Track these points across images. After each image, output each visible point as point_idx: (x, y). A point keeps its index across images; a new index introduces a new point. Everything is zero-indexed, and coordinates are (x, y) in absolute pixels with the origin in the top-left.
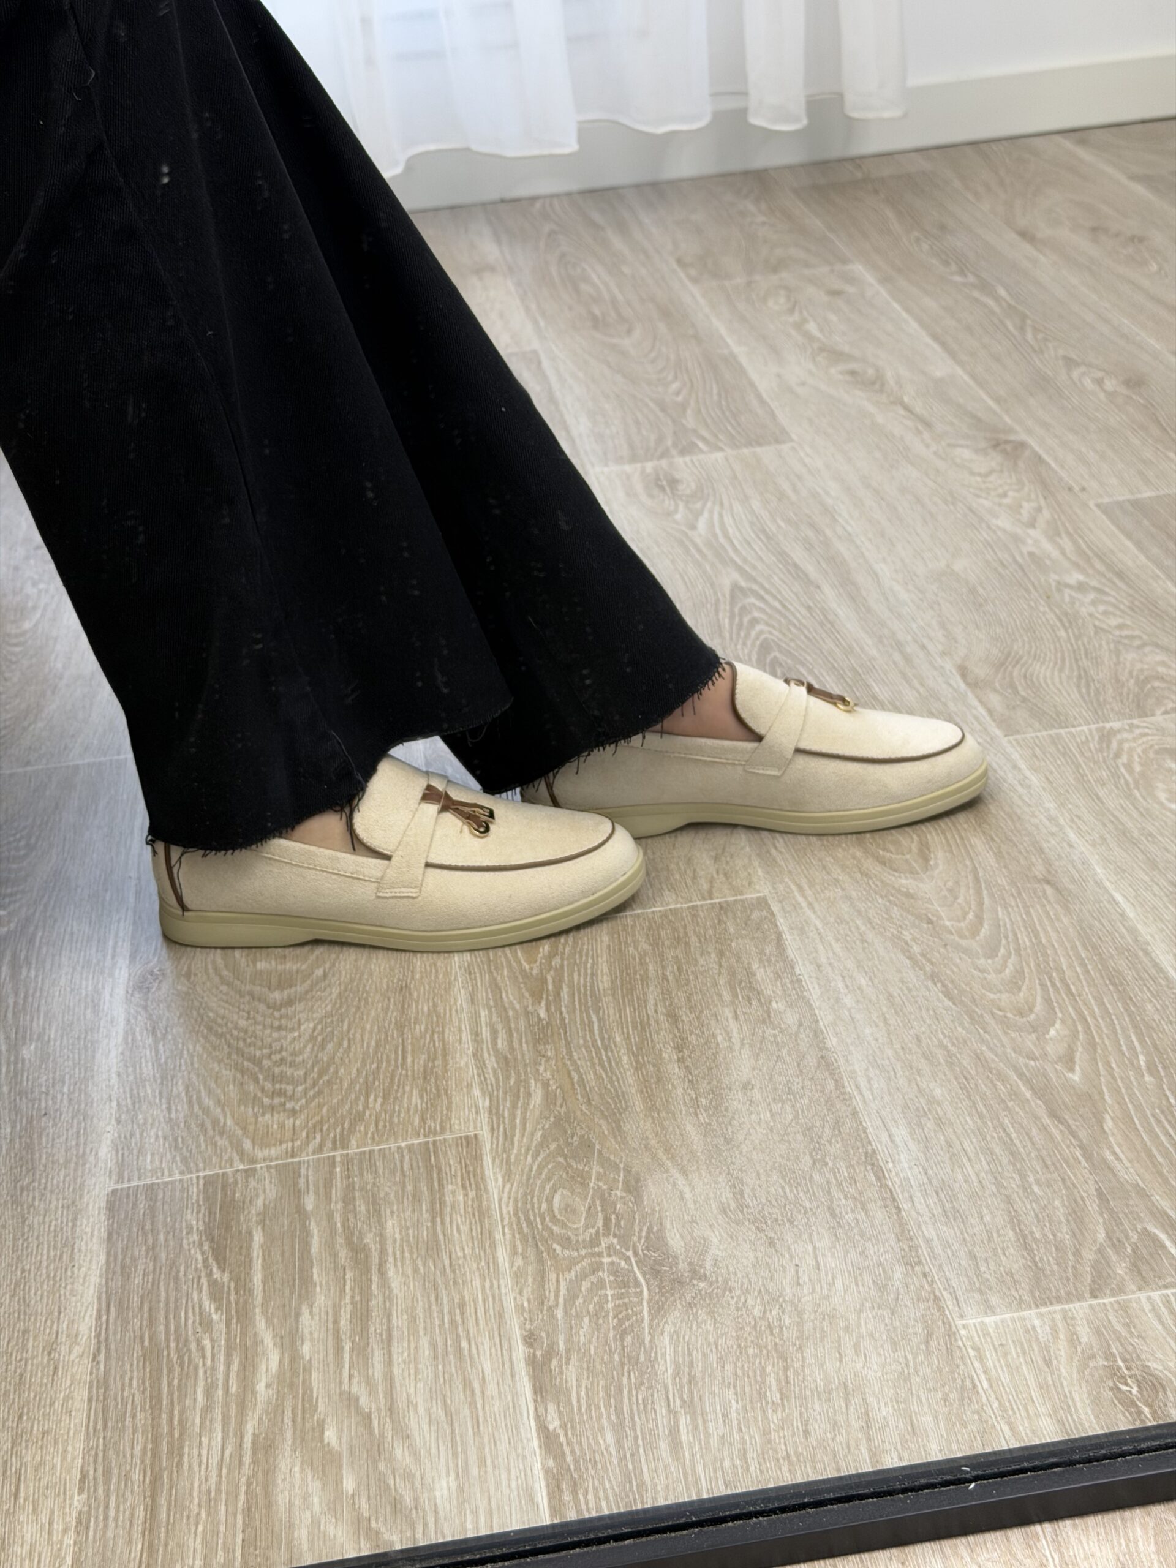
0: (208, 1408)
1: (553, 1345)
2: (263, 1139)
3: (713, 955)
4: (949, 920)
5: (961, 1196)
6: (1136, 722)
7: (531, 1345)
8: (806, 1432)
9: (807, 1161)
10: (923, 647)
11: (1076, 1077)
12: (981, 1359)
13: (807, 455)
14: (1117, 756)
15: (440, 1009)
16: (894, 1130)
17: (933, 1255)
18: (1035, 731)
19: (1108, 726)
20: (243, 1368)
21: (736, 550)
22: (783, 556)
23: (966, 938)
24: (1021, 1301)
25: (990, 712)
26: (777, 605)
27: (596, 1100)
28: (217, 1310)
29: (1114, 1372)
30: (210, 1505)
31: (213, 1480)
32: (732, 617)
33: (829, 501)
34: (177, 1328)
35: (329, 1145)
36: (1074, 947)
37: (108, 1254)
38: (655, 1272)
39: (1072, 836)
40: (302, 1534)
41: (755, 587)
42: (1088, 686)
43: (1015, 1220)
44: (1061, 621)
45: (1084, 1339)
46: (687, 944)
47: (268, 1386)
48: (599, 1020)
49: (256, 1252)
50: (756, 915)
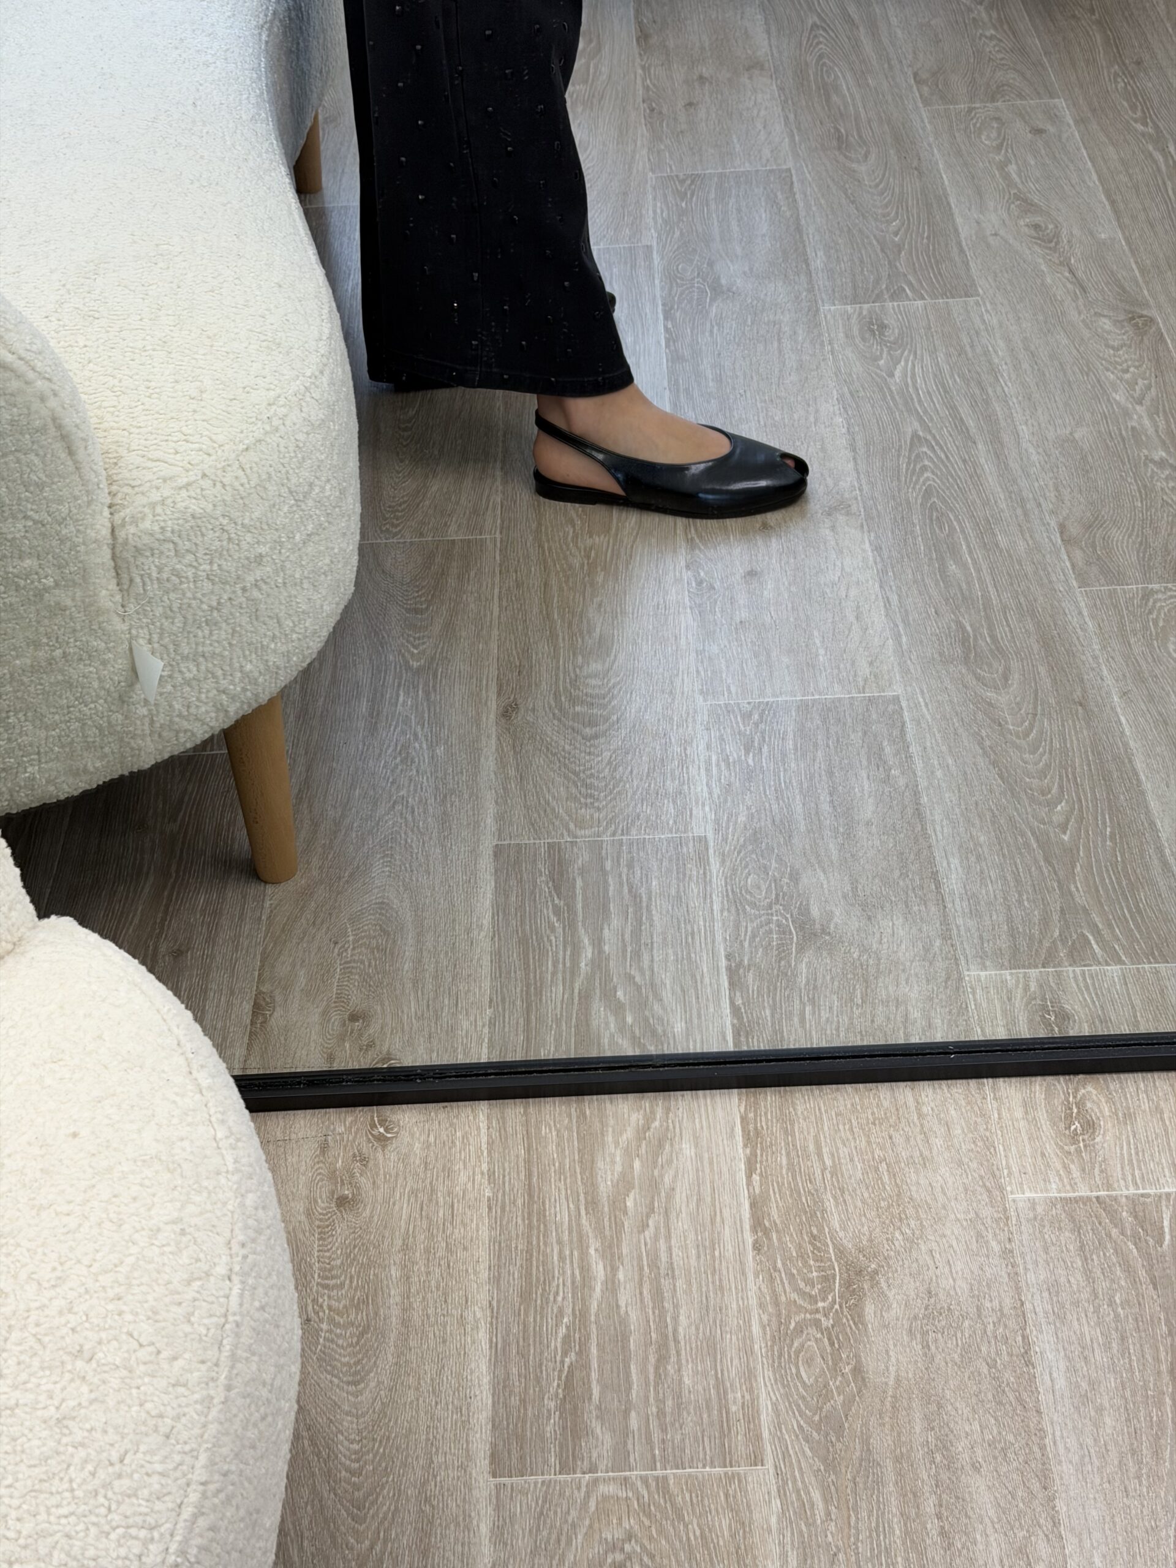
0: (554, 974)
1: (742, 960)
2: (581, 824)
3: (860, 734)
4: (1013, 725)
5: (982, 903)
6: (1170, 585)
7: (729, 960)
8: (873, 1021)
9: (897, 873)
10: (1039, 505)
11: (1066, 838)
12: (974, 993)
13: (987, 311)
14: (1150, 612)
15: (688, 752)
16: (951, 860)
17: (959, 936)
18: (1100, 585)
19: (1150, 586)
20: (573, 954)
21: (920, 401)
22: (953, 408)
23: (1019, 738)
24: (1003, 965)
25: (1073, 566)
26: (943, 456)
27: (777, 819)
28: (558, 920)
29: (1044, 1008)
30: (558, 1021)
31: (559, 1009)
32: (909, 464)
33: (996, 361)
34: (536, 929)
35: (620, 832)
36: (1086, 752)
37: (496, 883)
38: (801, 927)
39: (1105, 672)
40: (606, 1041)
41: (929, 437)
42: (1144, 553)
43: (1010, 920)
44: (1140, 492)
45: (1032, 989)
46: (845, 724)
47: (586, 965)
48: (785, 770)
49: (578, 891)
50: (891, 708)
